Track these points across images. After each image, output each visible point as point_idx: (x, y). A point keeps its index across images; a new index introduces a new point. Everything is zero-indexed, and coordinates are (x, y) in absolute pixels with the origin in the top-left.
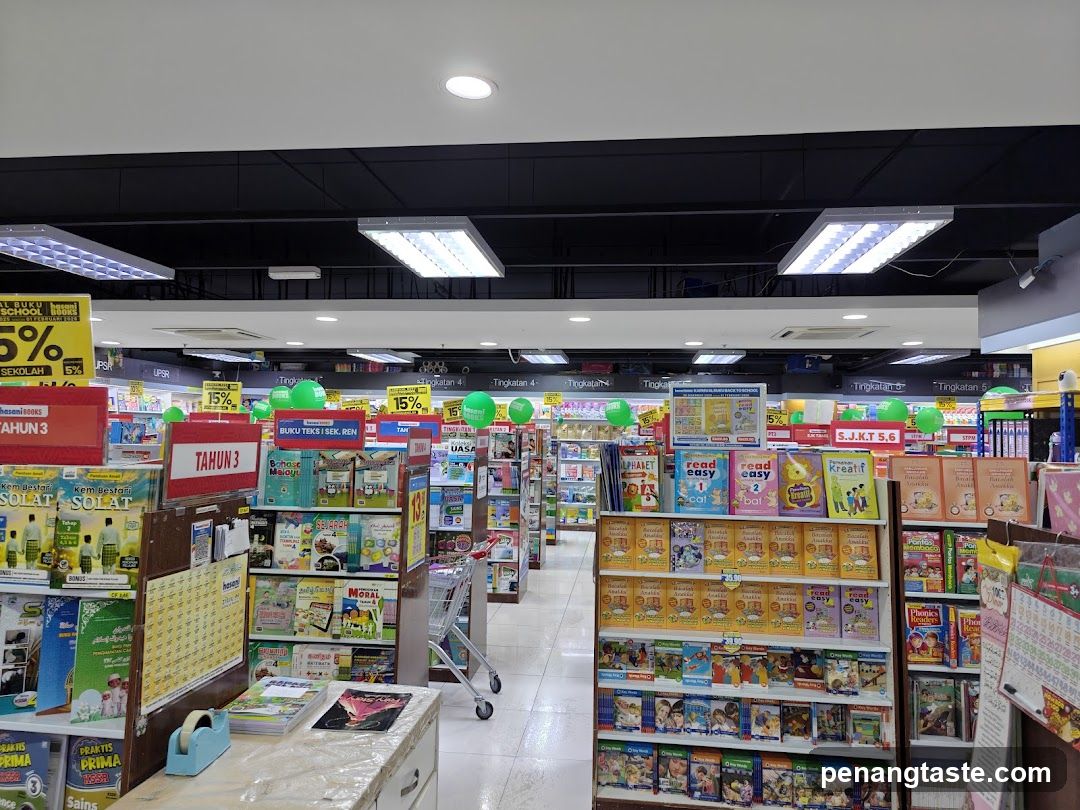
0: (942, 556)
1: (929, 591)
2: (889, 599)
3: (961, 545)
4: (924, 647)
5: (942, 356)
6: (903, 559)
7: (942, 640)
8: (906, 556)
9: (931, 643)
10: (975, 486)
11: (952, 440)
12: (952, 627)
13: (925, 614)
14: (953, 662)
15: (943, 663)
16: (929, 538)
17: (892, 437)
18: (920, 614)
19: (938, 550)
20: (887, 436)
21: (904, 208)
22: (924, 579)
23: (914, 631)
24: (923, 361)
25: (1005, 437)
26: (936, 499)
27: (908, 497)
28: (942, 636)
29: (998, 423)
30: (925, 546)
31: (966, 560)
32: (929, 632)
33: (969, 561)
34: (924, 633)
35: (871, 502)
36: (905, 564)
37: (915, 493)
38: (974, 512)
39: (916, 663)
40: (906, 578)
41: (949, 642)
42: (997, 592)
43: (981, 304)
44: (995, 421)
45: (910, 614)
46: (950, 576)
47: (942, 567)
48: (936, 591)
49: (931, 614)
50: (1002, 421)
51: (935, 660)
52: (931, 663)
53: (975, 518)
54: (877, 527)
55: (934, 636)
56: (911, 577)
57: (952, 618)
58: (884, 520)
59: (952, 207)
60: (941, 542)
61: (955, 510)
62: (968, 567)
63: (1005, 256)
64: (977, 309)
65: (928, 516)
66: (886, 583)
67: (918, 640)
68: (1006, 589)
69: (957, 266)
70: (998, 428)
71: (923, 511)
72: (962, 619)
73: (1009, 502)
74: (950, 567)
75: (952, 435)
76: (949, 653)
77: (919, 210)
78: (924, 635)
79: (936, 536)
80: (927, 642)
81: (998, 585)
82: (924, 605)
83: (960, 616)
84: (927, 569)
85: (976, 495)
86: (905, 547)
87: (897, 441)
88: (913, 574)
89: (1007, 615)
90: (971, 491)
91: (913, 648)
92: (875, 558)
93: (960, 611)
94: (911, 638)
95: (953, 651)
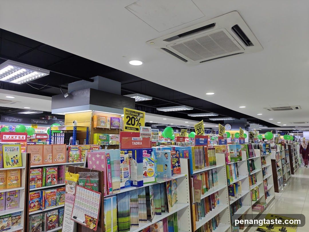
0: (42, 175)
1: (37, 187)
2: (24, 193)
3: (48, 171)
4: (34, 206)
5: (35, 113)
6: (29, 178)
7: (40, 202)
8: (31, 177)
9: (36, 204)
10: (52, 153)
11: (37, 137)
12: (44, 197)
13: (35, 195)
14: (43, 208)
15: (40, 209)
16: (38, 170)
17: (23, 138)
18: (34, 195)
19: (41, 174)
20: (21, 137)
21: (35, 67)
22: (36, 184)
23: (31, 201)
24: (29, 113)
25: (57, 138)
26: (41, 158)
27: (32, 158)
28: (40, 201)
29: (56, 134)
30: (37, 173)
31: (49, 176)
32: (36, 200)
33: (50, 176)
34: (34, 201)
35: (20, 161)
36: (31, 180)
37: (34, 157)
38: (51, 161)
39: (31, 212)
40: (30, 185)
41: (42, 202)
42: (71, 188)
43: (53, 100)
44: (55, 133)
45: (30, 196)
46: (44, 181)
47: (42, 179)
48: (39, 187)
49: (37, 195)
50: (57, 133)
51: (38, 209)
52: (36, 210)
53: (51, 162)
54: (21, 169)
55: (38, 201)
56: (32, 184)
57: (44, 195)
58: (25, 166)
59: (49, 71)
60: (42, 171)
61: (46, 161)
62: (49, 178)
63: (59, 88)
64: (51, 101)
65: (38, 164)
66: (23, 187)
67: (32, 204)
68: (75, 187)
69: (46, 88)
70: (56, 135)
71: (37, 162)
72: (47, 194)
73: (61, 157)
74: (44, 179)
75: (37, 136)
76: (42, 206)
77: (39, 69)
78: (34, 202)
79: (41, 169)
80: (35, 204)
81: (72, 186)
82: (35, 192)
83: (46, 193)
84: (37, 181)
85: (52, 156)
86: (30, 175)
87: (25, 139)
88: (33, 183)
89: (75, 195)
90: (51, 154)
91: (31, 207)
92: (20, 180)
93: (46, 192)
94: (30, 204)
95: (43, 205)
